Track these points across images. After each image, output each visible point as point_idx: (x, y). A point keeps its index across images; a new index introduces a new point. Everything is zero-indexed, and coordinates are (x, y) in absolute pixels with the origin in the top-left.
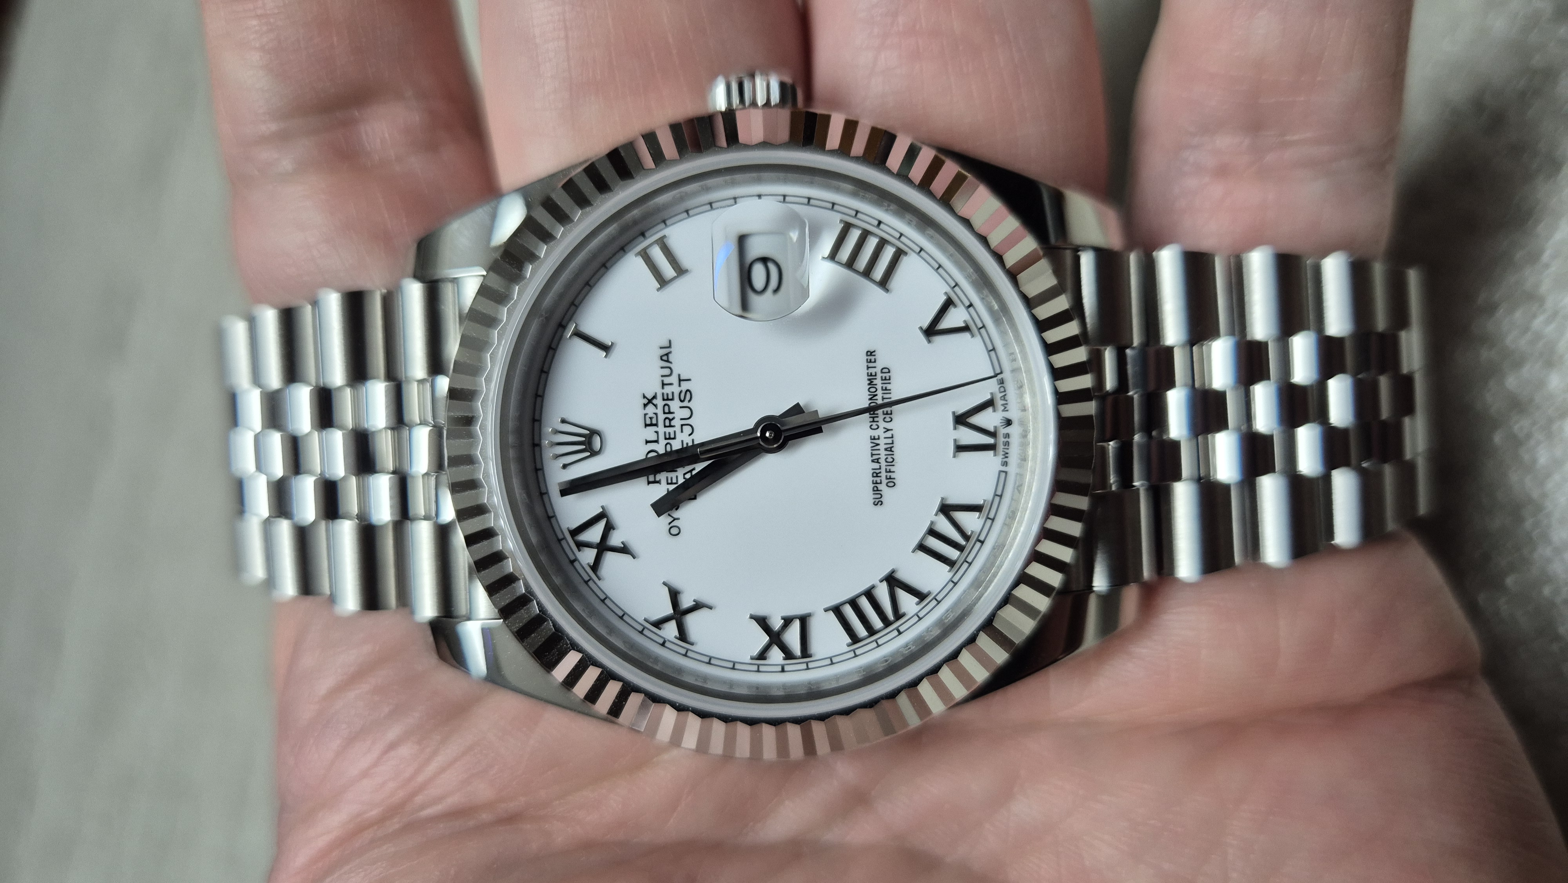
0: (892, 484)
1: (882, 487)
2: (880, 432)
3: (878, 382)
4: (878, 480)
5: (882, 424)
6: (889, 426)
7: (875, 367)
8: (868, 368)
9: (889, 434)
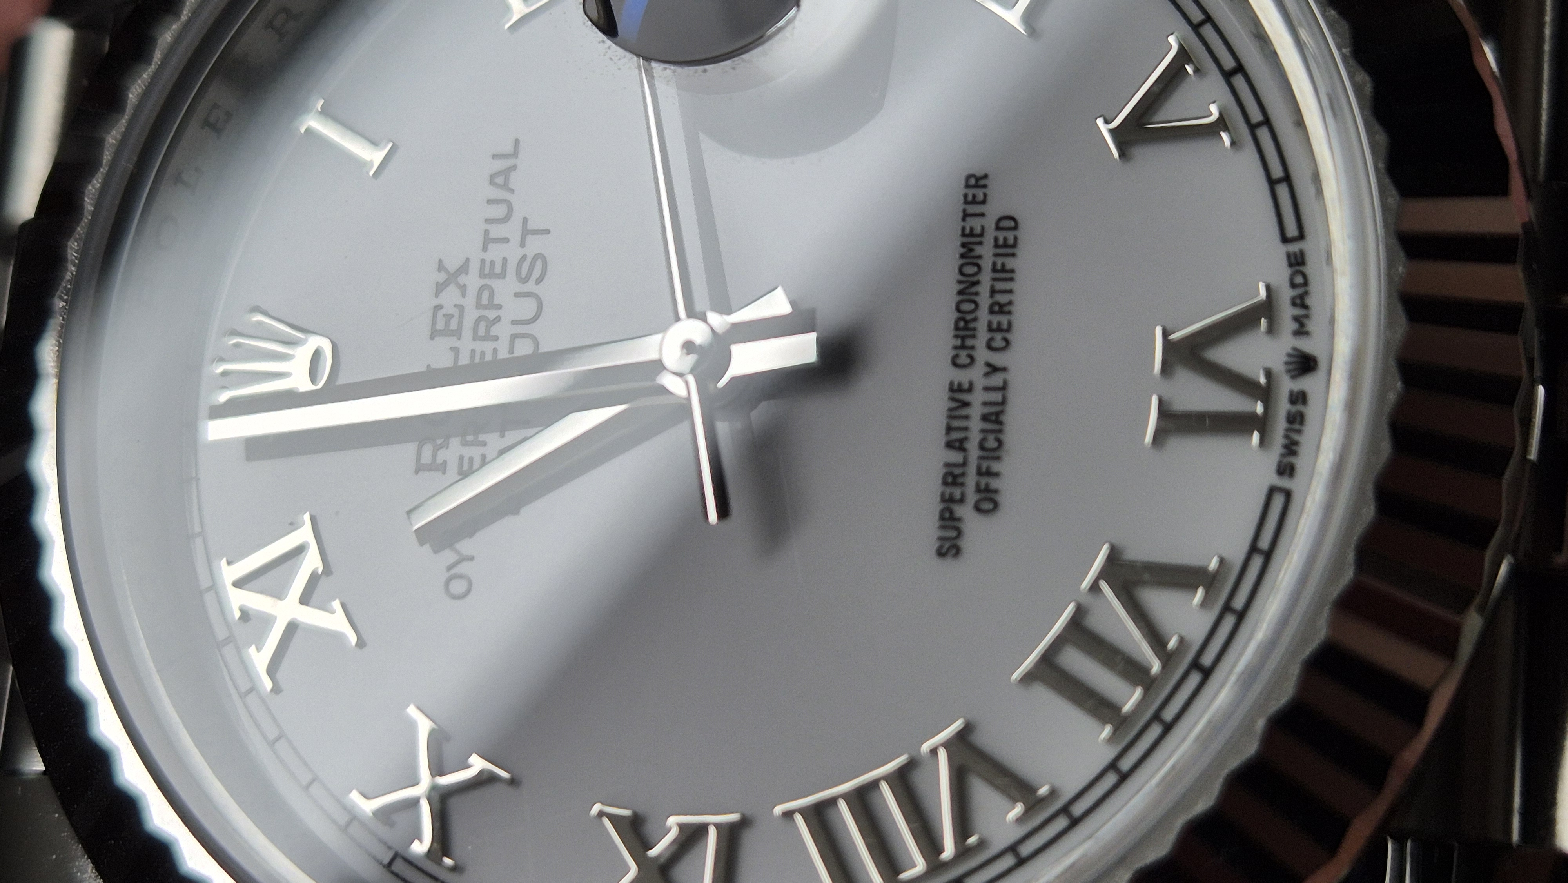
0: (987, 506)
1: (965, 512)
2: (976, 375)
3: (986, 252)
4: (957, 493)
5: (982, 355)
6: (997, 359)
7: (982, 215)
8: (966, 215)
9: (996, 380)
